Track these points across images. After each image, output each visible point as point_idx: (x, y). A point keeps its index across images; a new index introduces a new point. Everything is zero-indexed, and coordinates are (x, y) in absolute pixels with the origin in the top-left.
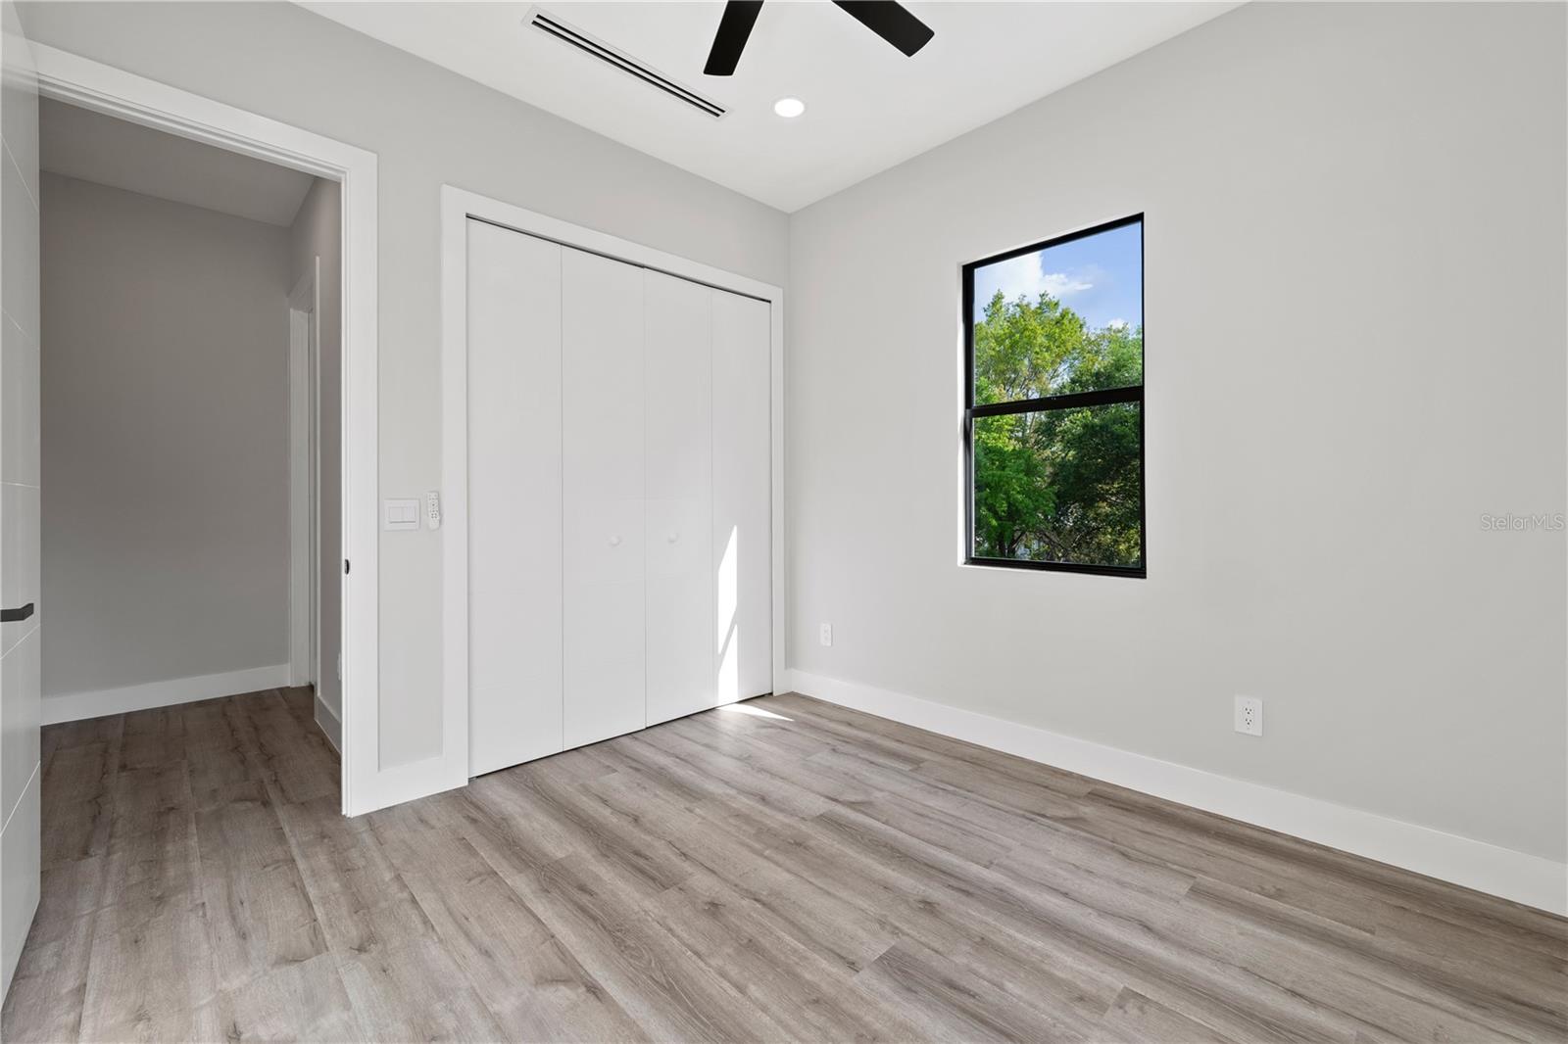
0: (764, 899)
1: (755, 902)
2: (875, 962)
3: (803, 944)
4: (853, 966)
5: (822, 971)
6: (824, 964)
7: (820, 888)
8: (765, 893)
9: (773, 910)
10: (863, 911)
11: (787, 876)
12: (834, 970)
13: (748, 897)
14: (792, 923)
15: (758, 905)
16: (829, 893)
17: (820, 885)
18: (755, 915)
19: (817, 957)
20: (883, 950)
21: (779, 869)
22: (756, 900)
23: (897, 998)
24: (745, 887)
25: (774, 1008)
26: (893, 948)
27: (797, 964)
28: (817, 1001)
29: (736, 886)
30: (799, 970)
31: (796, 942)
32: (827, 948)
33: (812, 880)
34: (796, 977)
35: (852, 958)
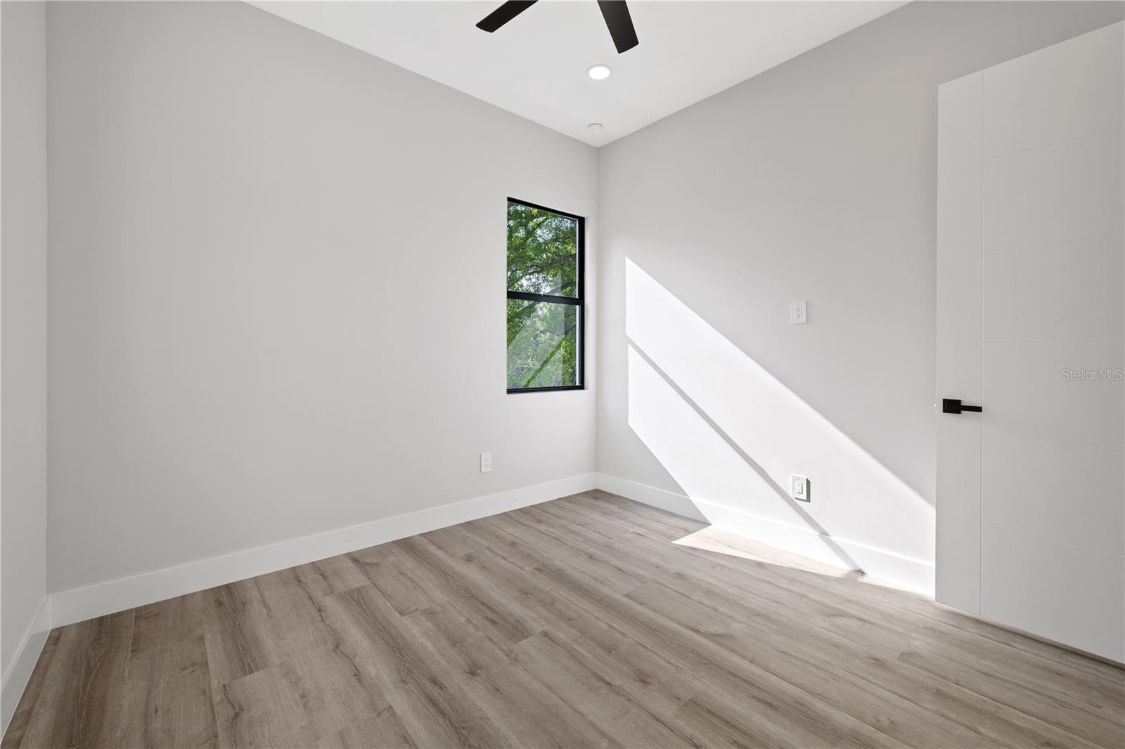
0: (604, 686)
1: (609, 681)
2: (530, 635)
3: (574, 648)
4: (545, 634)
5: (564, 634)
6: (562, 636)
7: (555, 692)
8: (603, 690)
9: (595, 674)
10: (525, 670)
11: (584, 709)
12: (557, 633)
13: (618, 687)
14: (581, 663)
15: (607, 679)
16: (549, 687)
17: (554, 696)
18: (609, 670)
19: (566, 641)
20: (523, 643)
21: (591, 718)
22: (610, 684)
23: (527, 618)
24: (621, 698)
25: (592, 618)
26: (515, 643)
27: (579, 637)
28: (569, 620)
29: (630, 700)
30: (579, 634)
31: (579, 650)
32: (559, 645)
33: (560, 702)
34: (581, 632)
35: (545, 639)
